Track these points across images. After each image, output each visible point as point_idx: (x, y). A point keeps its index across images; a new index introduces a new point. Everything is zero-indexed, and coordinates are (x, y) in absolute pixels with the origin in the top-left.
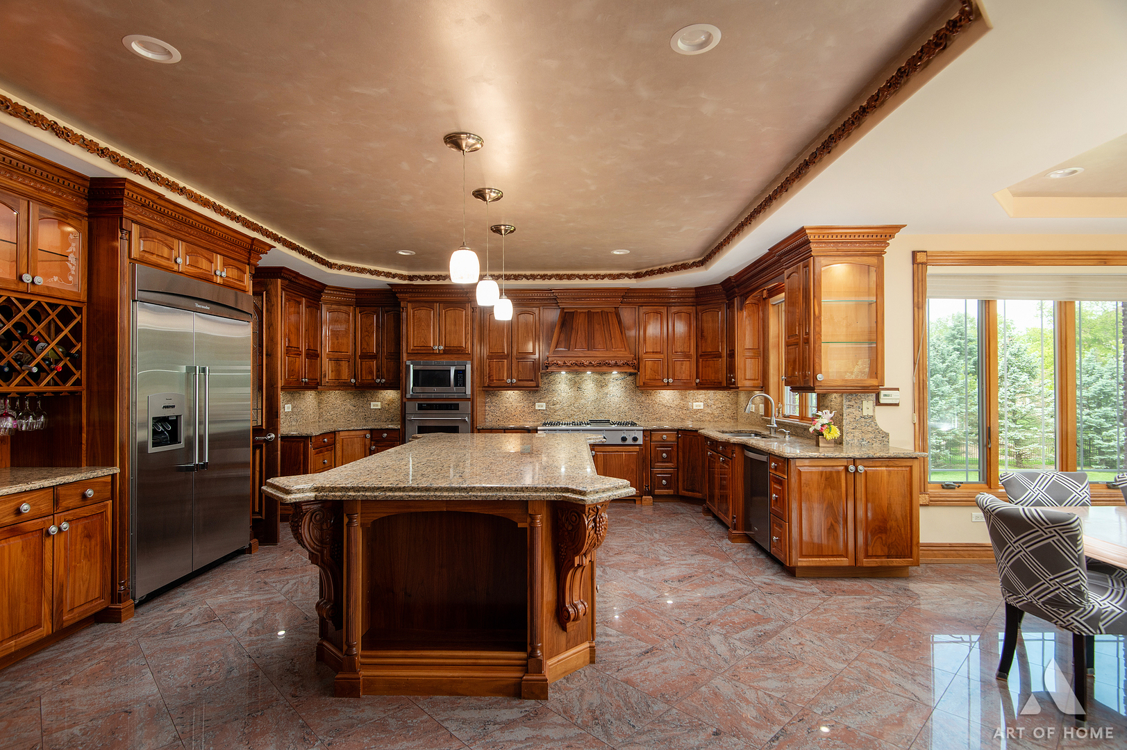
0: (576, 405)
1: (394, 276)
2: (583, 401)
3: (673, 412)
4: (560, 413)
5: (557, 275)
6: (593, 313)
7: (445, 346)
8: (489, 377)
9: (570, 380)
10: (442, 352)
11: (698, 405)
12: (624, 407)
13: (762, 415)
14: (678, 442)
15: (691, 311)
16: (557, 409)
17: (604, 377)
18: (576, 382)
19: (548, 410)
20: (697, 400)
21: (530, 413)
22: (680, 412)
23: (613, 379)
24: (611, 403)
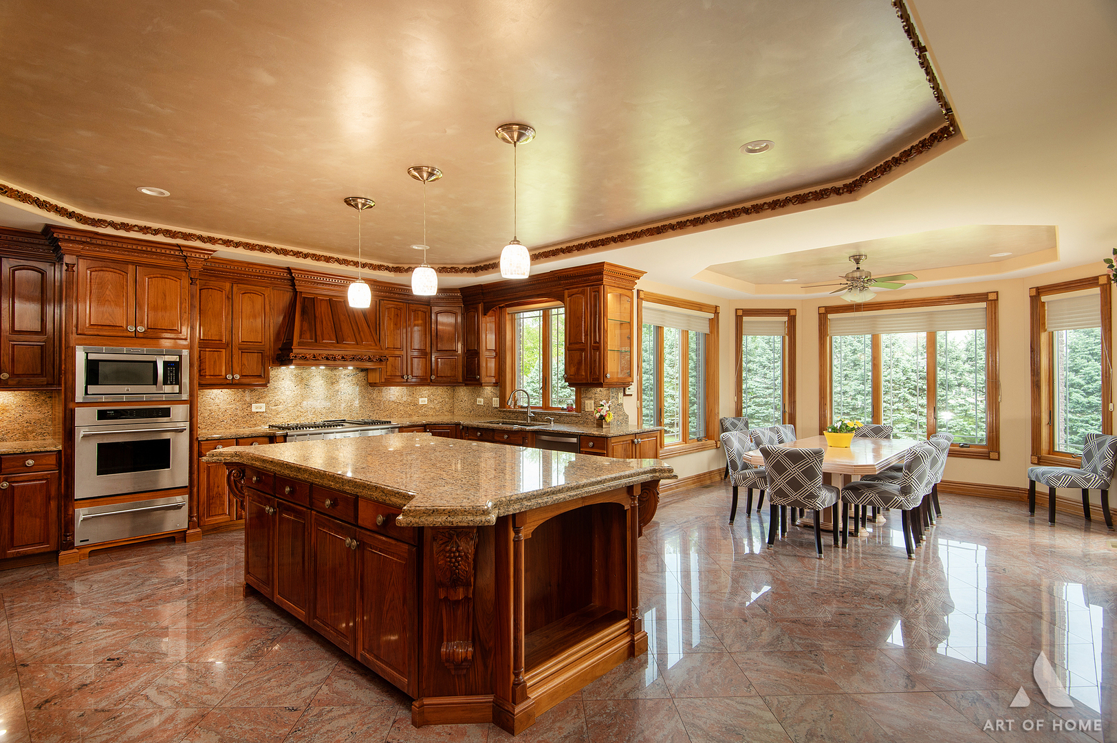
0: (302, 405)
2: (311, 400)
3: (402, 408)
4: (284, 415)
5: (314, 255)
11: (423, 401)
12: (356, 405)
13: (496, 407)
15: (426, 310)
16: (280, 410)
17: (337, 372)
18: (303, 379)
19: (269, 412)
20: (422, 396)
21: (244, 417)
22: (408, 408)
23: (345, 375)
24: (342, 401)
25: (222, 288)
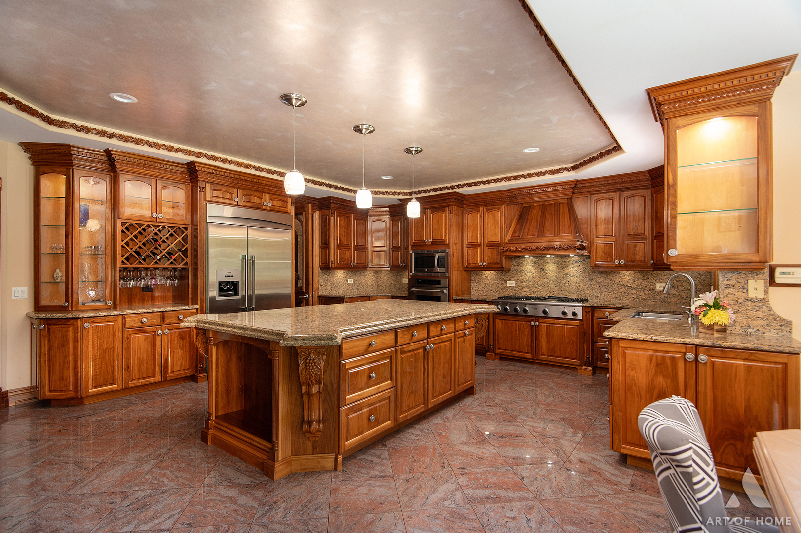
0: (539, 284)
1: (399, 194)
2: (546, 280)
3: (634, 292)
4: (527, 289)
5: (506, 177)
6: (547, 205)
7: (433, 240)
8: (468, 261)
9: (535, 263)
10: (430, 243)
11: (659, 286)
15: (646, 194)
16: (524, 286)
18: (539, 265)
19: (517, 287)
20: (661, 281)
21: (502, 289)
22: (642, 292)
23: (573, 261)
24: (571, 282)
25: (478, 211)
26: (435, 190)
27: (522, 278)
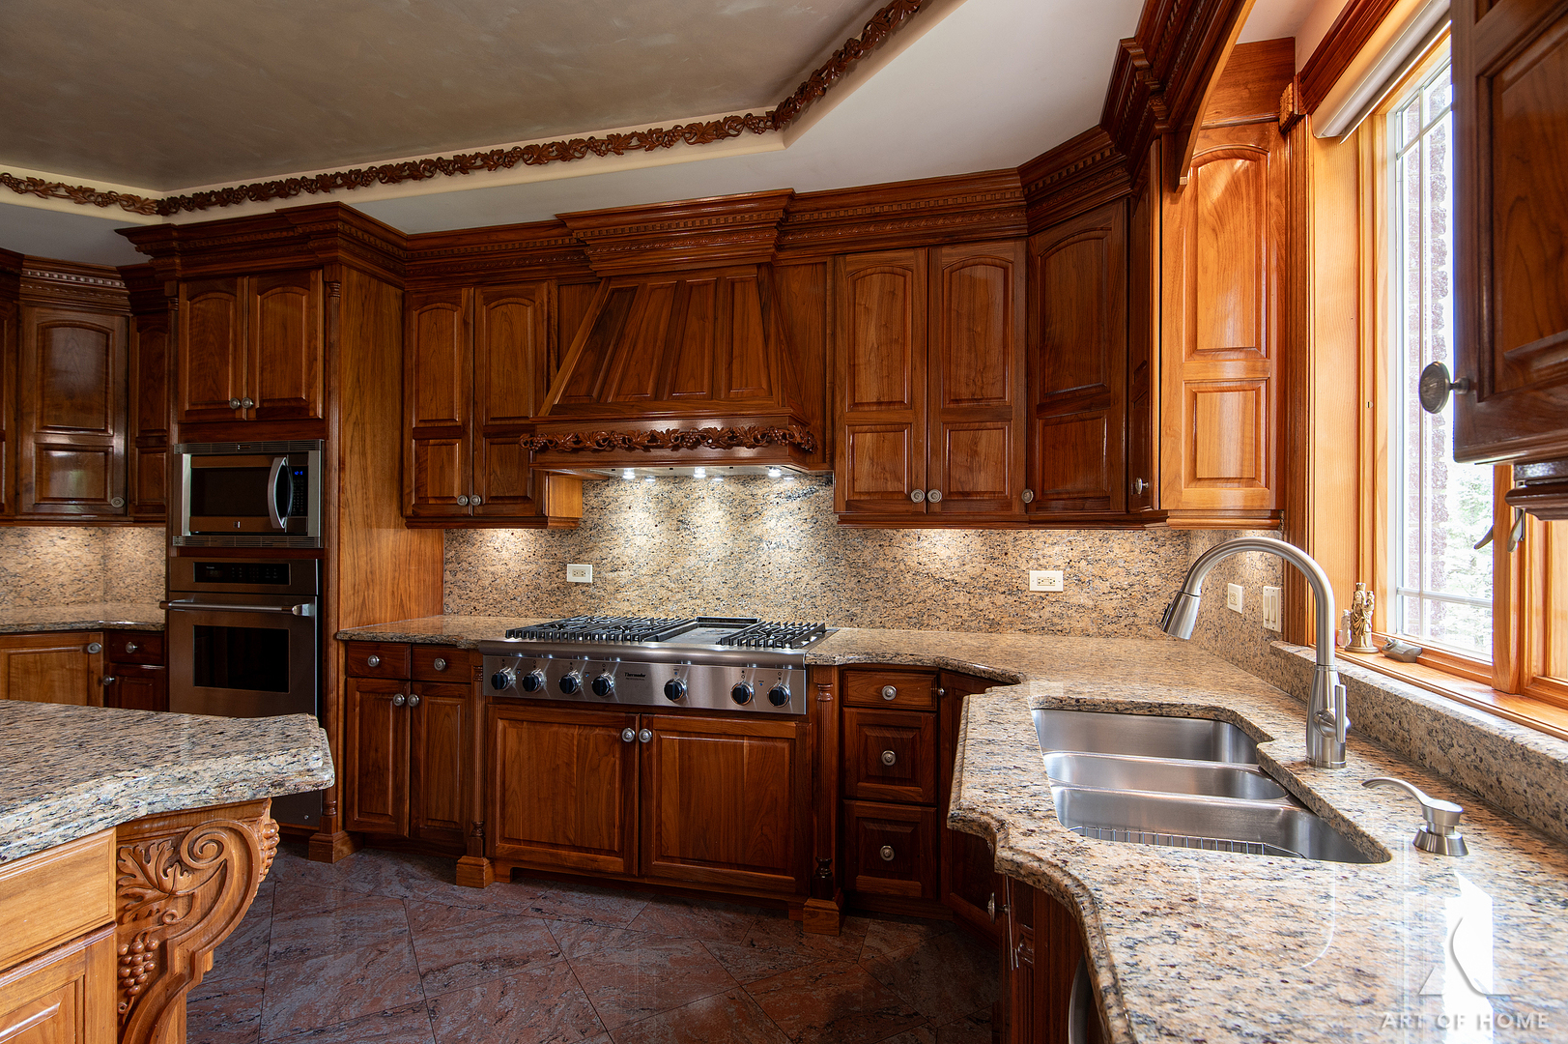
0: (673, 572)
3: (962, 598)
4: (632, 594)
6: (691, 286)
7: (260, 399)
8: (417, 490)
9: (659, 499)
10: (253, 415)
11: (1041, 580)
12: (810, 580)
13: (1272, 635)
14: (938, 712)
15: (1010, 256)
16: (623, 581)
17: (753, 488)
18: (673, 506)
19: (599, 584)
20: (1042, 562)
21: (551, 593)
22: (987, 599)
23: (779, 495)
24: (771, 567)
25: (456, 302)
26: (260, 193)
27: (615, 552)
